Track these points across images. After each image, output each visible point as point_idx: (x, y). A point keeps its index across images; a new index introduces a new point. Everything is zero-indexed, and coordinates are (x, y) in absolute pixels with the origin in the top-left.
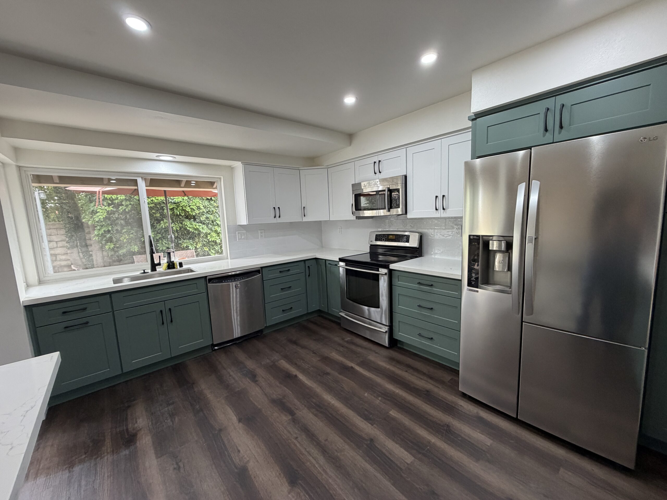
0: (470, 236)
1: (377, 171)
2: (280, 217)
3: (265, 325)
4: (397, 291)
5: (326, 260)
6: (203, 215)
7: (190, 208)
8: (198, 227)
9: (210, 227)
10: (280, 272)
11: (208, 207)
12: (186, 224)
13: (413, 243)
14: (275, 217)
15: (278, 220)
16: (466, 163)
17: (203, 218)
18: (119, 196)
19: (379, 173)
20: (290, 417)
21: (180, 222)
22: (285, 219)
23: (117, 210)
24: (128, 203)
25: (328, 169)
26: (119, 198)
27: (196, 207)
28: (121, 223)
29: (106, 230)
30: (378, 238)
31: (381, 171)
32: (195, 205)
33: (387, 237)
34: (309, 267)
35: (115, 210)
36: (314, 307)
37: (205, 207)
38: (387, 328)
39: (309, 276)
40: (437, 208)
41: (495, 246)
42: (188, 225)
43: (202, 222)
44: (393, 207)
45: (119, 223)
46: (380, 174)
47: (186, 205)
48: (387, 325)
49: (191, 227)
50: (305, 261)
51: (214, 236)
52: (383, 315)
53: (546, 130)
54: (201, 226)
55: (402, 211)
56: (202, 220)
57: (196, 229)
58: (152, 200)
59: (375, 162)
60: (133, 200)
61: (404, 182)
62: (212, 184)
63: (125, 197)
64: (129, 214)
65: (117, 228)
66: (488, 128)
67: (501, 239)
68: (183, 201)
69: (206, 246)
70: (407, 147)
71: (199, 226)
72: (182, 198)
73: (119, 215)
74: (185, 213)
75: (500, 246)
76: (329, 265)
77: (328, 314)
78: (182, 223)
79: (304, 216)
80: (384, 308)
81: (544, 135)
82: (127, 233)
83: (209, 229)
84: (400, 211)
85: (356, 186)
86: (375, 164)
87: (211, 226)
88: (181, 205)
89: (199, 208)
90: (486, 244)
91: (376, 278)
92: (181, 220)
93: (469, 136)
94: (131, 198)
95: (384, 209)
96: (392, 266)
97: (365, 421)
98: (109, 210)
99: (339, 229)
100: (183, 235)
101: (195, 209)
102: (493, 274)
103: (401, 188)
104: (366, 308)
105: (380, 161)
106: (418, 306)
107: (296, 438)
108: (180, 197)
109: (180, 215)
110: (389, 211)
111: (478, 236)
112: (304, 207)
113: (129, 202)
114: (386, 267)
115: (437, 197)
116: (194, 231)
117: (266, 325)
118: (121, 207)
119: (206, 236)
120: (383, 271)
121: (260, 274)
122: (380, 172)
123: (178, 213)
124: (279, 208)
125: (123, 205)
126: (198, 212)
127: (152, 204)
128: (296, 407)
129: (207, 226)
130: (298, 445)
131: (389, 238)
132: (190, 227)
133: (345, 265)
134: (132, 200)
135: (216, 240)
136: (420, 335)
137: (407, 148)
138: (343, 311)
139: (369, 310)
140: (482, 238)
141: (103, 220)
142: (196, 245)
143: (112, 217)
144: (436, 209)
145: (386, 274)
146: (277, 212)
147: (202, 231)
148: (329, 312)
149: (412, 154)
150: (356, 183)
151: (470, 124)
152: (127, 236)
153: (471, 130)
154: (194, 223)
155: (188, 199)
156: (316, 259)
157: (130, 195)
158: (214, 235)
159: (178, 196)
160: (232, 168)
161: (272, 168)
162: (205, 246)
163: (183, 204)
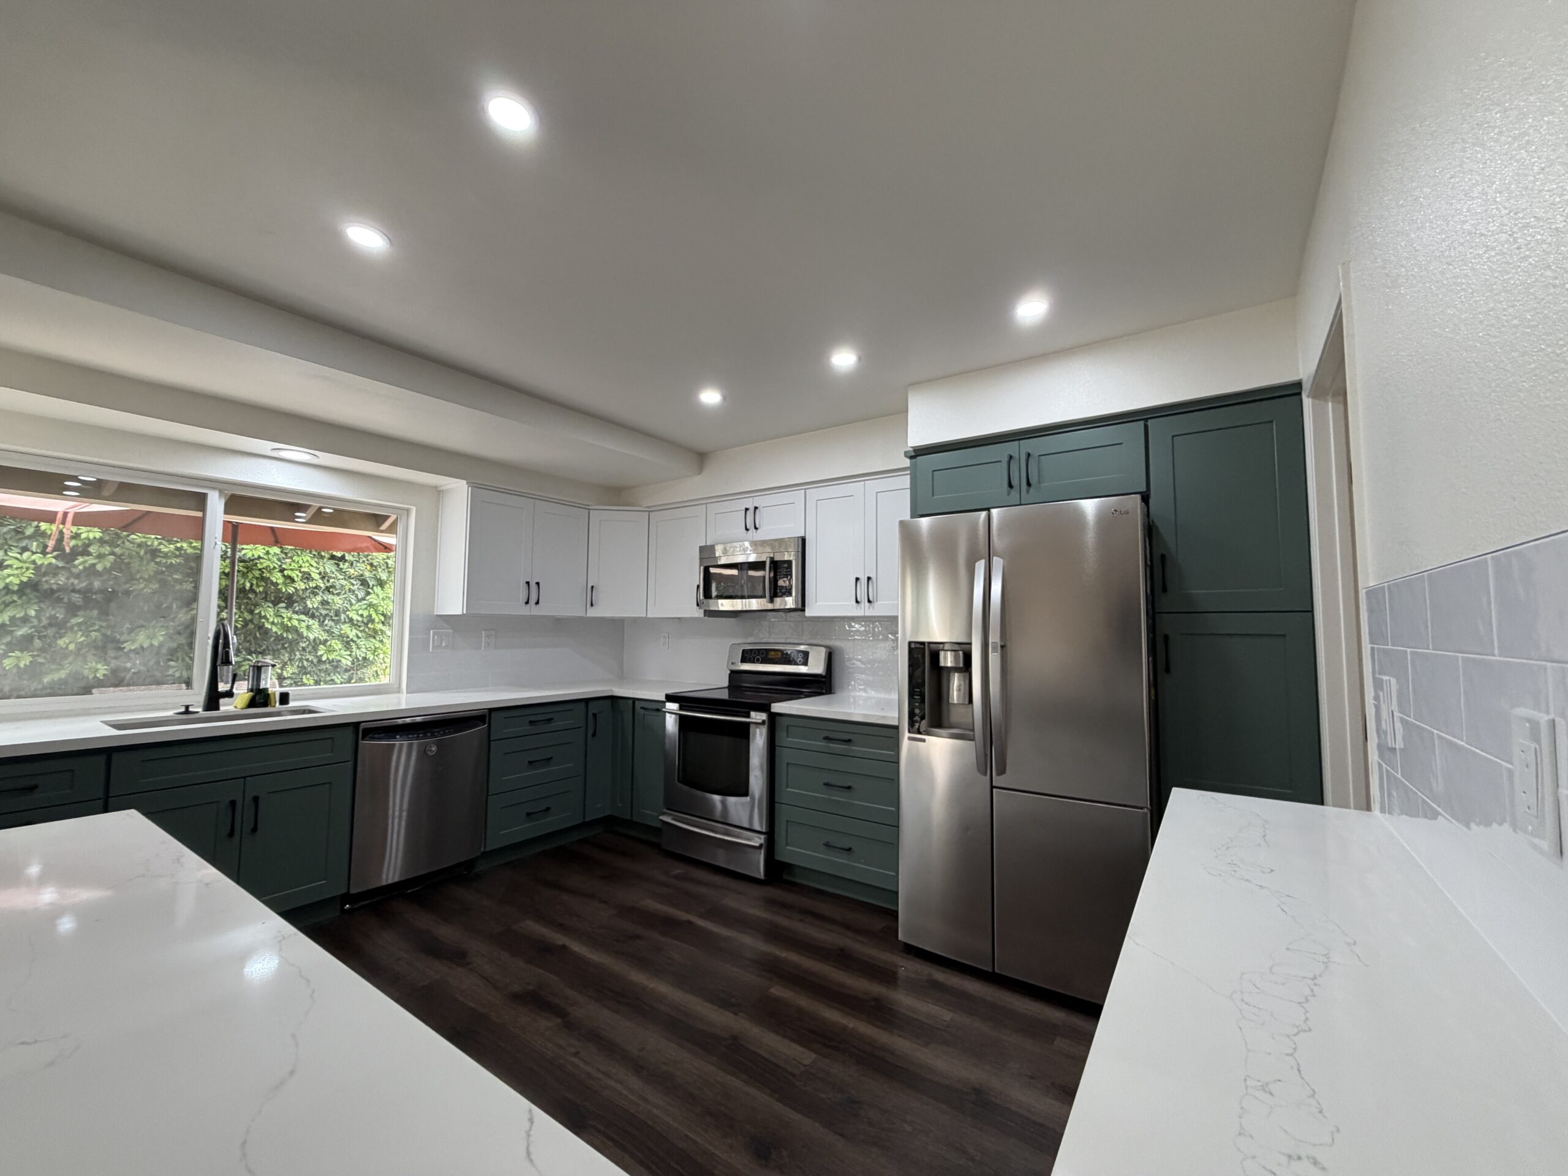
0: (910, 643)
1: (750, 525)
2: (537, 603)
3: (482, 850)
4: (785, 756)
5: (634, 700)
6: (315, 594)
7: (284, 576)
8: (295, 623)
9: (329, 625)
10: (531, 722)
11: (331, 578)
12: (263, 614)
13: (816, 666)
14: (527, 603)
15: (533, 610)
16: (902, 524)
17: (313, 603)
18: (83, 529)
19: (754, 530)
20: (559, 1020)
21: (248, 607)
22: (549, 608)
23: (67, 566)
24: (107, 549)
25: (651, 513)
26: (83, 536)
27: (300, 575)
28: (69, 599)
29: (17, 616)
30: (747, 656)
31: (757, 526)
32: (297, 567)
33: (764, 656)
34: (595, 715)
35: (61, 564)
36: (598, 810)
37: (324, 576)
38: (763, 837)
39: (594, 735)
40: (859, 599)
41: (949, 659)
42: (268, 616)
43: (309, 611)
44: (780, 594)
45: (66, 600)
46: (756, 532)
47: (272, 567)
48: (764, 830)
49: (276, 621)
50: (587, 701)
51: (337, 648)
52: (756, 810)
53: (1010, 486)
54: (304, 621)
55: (796, 602)
56: (310, 606)
57: (287, 629)
58: (177, 549)
59: (747, 509)
60: (123, 543)
61: (800, 550)
62: (376, 520)
63: (101, 534)
64: (101, 579)
65: (53, 613)
66: (933, 474)
67: (956, 647)
68: (266, 557)
69: (309, 673)
70: (808, 489)
71: (299, 620)
72: (264, 549)
73: (68, 579)
74: (266, 586)
75: (956, 658)
76: (642, 711)
77: (631, 824)
78: (251, 612)
79: (592, 605)
80: (757, 796)
81: (1009, 494)
82: (83, 628)
83: (324, 630)
84: (790, 602)
85: (707, 552)
86: (748, 512)
87: (333, 624)
88: (260, 566)
89: (307, 577)
90: (935, 656)
91: (743, 732)
92: (252, 605)
93: (905, 481)
94: (118, 536)
95: (763, 596)
96: (778, 707)
97: (721, 1010)
98: (43, 564)
99: (662, 639)
100: (249, 641)
101: (296, 579)
102: (949, 711)
103: (796, 560)
104: (717, 798)
105: (756, 508)
106: (825, 784)
107: (576, 1054)
108: (260, 547)
109: (252, 590)
110: (771, 601)
111: (923, 643)
112: (592, 587)
113: (110, 547)
114: (764, 708)
115: (857, 579)
116: (281, 634)
117: (485, 847)
118: (80, 559)
119: (313, 647)
120: (757, 717)
121: (485, 724)
122: (756, 528)
123: (248, 585)
124: (538, 584)
125: (89, 554)
126: (303, 587)
127: (176, 557)
128: (570, 1002)
129: (321, 624)
130: (582, 1065)
131: (770, 657)
132: (273, 623)
133: (678, 709)
134: (119, 543)
135: (339, 658)
136: (827, 845)
137: (807, 491)
138: (669, 812)
139: (723, 803)
140: (929, 647)
141: (18, 590)
142: (282, 669)
143: (46, 582)
144: (857, 602)
145: (763, 723)
146: (533, 591)
147: (305, 634)
148: (635, 819)
149: (815, 502)
150: (708, 544)
151: (907, 463)
152: (82, 636)
153: (909, 472)
154: (286, 614)
155: (282, 552)
156: (613, 699)
157: (117, 530)
158: (335, 646)
159: (255, 544)
160: (440, 491)
161: (533, 500)
162: (306, 674)
163: (265, 565)
